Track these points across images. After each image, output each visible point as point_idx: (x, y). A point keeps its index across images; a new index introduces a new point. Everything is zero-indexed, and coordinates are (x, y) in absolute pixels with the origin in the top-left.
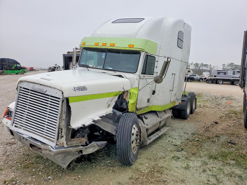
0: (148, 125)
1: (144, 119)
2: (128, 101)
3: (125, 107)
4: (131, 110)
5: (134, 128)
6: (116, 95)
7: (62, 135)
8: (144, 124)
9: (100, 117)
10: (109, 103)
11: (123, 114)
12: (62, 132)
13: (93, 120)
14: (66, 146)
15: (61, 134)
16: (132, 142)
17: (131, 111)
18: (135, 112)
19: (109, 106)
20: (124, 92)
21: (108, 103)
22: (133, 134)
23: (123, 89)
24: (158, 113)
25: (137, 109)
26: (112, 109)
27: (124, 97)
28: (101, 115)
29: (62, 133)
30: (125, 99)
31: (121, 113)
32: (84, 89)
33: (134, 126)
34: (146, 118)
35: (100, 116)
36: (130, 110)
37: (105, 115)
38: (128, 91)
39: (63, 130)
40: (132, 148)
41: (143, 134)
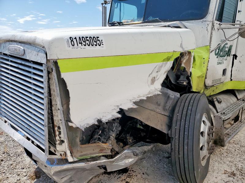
0: (224, 113)
1: (216, 103)
2: (191, 73)
3: (185, 83)
4: (196, 89)
5: (204, 122)
6: (168, 59)
7: (62, 139)
8: (217, 112)
9: (135, 103)
10: (154, 75)
11: (181, 95)
12: (60, 133)
13: (120, 109)
14: (70, 159)
15: (60, 138)
16: (201, 149)
17: (197, 91)
18: (202, 92)
19: (153, 81)
20: (182, 55)
21: (152, 76)
22: (202, 133)
23: (181, 46)
24: (237, 94)
25: (206, 87)
26: (160, 87)
27: (183, 65)
28: (138, 99)
29: (61, 136)
30: (185, 69)
31: (178, 95)
32: (95, 43)
33: (204, 118)
34: (220, 102)
35: (134, 101)
36: (194, 89)
37: (145, 98)
38: (189, 53)
39: (62, 130)
40: (201, 159)
41: (216, 128)
